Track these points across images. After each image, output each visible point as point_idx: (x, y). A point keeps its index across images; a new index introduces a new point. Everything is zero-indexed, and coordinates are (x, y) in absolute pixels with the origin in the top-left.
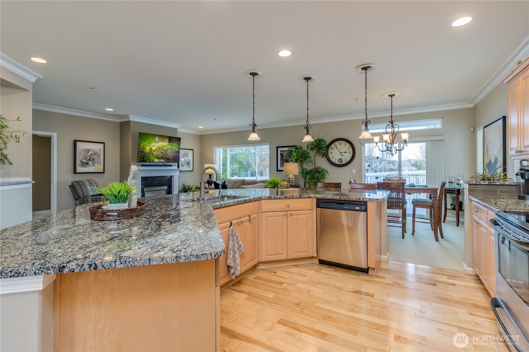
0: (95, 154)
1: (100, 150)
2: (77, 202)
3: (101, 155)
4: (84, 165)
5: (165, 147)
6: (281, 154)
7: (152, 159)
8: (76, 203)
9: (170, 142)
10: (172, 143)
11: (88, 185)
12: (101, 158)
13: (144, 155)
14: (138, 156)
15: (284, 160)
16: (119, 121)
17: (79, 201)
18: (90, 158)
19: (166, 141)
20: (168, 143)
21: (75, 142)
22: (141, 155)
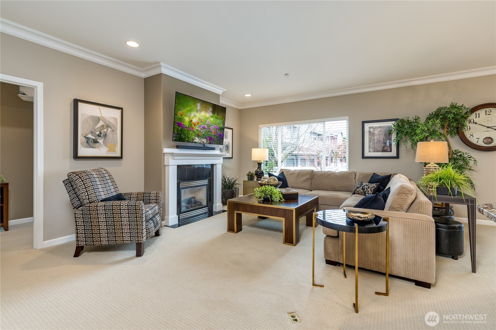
0: (108, 126)
1: (116, 119)
2: (78, 212)
3: (117, 129)
4: (91, 143)
5: (208, 120)
6: (369, 132)
7: (192, 137)
8: (75, 214)
9: (214, 112)
10: (216, 115)
11: (97, 180)
12: (117, 133)
13: (181, 130)
14: (173, 132)
15: (376, 141)
16: (144, 75)
17: (82, 210)
18: (101, 133)
19: (210, 110)
20: (211, 114)
21: (76, 102)
22: (178, 130)
